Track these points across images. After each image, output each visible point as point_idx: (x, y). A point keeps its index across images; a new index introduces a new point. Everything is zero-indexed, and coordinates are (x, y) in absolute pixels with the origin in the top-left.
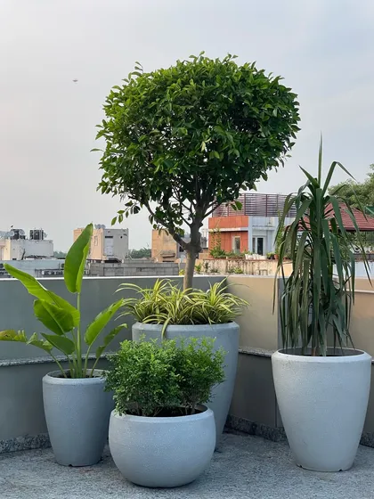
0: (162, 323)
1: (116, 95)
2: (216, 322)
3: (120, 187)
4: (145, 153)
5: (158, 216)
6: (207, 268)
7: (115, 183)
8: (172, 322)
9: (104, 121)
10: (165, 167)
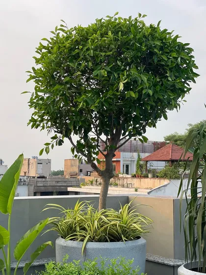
0: (82, 240)
1: (44, 47)
2: (128, 239)
3: (47, 124)
4: (69, 93)
5: (79, 148)
6: (97, 182)
7: (42, 120)
8: (92, 240)
9: (33, 69)
10: (87, 104)
